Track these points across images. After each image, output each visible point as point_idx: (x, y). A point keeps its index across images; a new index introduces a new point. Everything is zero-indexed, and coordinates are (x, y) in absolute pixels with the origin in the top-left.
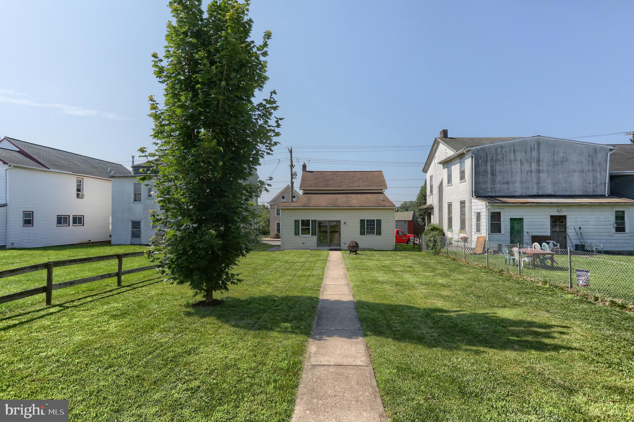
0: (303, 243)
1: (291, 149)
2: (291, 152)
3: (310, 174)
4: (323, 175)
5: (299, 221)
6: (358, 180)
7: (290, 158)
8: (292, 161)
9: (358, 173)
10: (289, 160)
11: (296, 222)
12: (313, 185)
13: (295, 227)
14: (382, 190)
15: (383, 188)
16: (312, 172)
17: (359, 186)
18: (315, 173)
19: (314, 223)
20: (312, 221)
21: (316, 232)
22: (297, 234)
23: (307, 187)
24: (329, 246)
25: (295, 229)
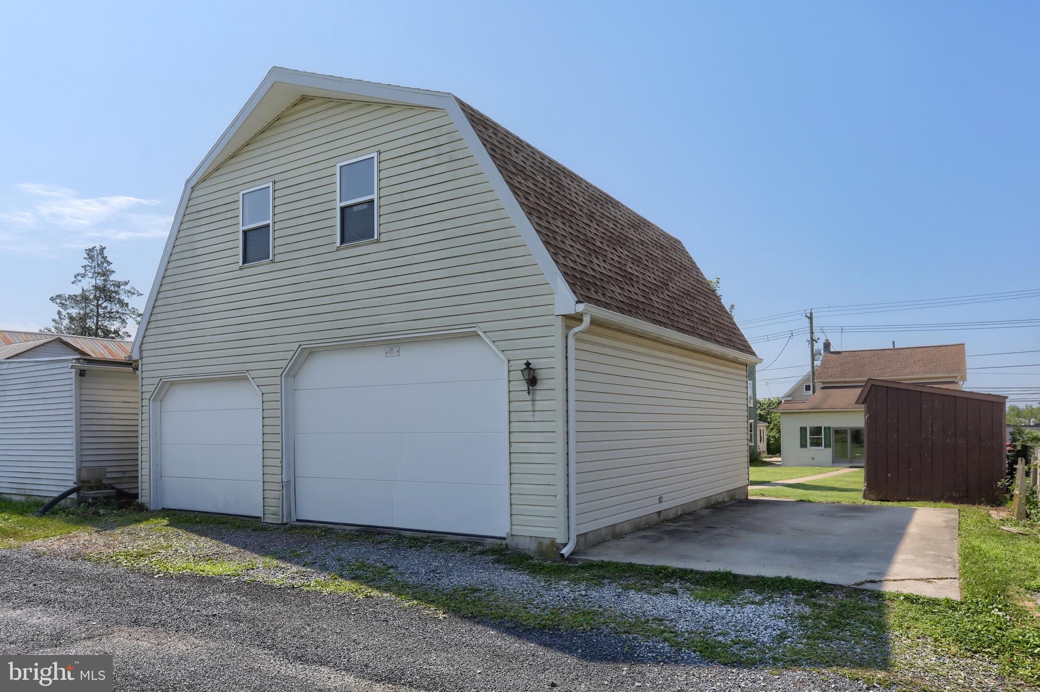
0: (813, 459)
1: (811, 314)
2: (811, 318)
3: (836, 356)
4: (857, 358)
5: (806, 428)
6: (915, 362)
7: (809, 329)
8: (812, 333)
9: (920, 349)
10: (807, 332)
11: (803, 430)
12: (838, 375)
13: (801, 436)
14: (956, 377)
15: (957, 375)
16: (839, 353)
17: (913, 373)
18: (843, 354)
19: (827, 431)
20: (825, 428)
21: (830, 443)
22: (803, 445)
23: (827, 378)
24: (851, 462)
25: (801, 439)
